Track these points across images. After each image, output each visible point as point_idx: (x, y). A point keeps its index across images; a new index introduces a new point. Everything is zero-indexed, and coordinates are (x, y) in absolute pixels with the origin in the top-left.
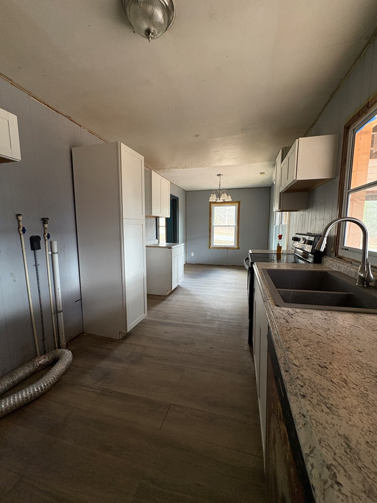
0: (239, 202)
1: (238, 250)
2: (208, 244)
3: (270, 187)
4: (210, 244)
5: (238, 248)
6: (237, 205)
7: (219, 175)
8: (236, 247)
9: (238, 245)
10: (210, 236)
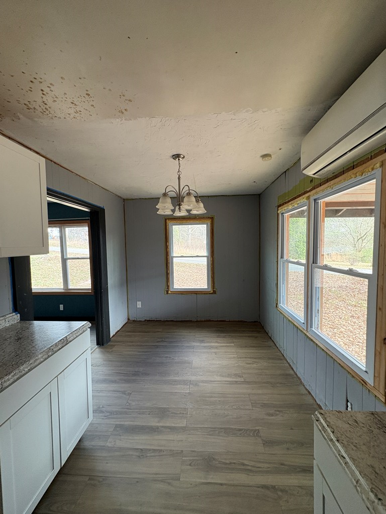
0: (212, 218)
1: (214, 295)
2: (164, 286)
3: (259, 195)
4: (168, 286)
5: (214, 292)
6: (209, 222)
7: (177, 156)
8: (211, 290)
9: (213, 287)
10: (167, 274)
